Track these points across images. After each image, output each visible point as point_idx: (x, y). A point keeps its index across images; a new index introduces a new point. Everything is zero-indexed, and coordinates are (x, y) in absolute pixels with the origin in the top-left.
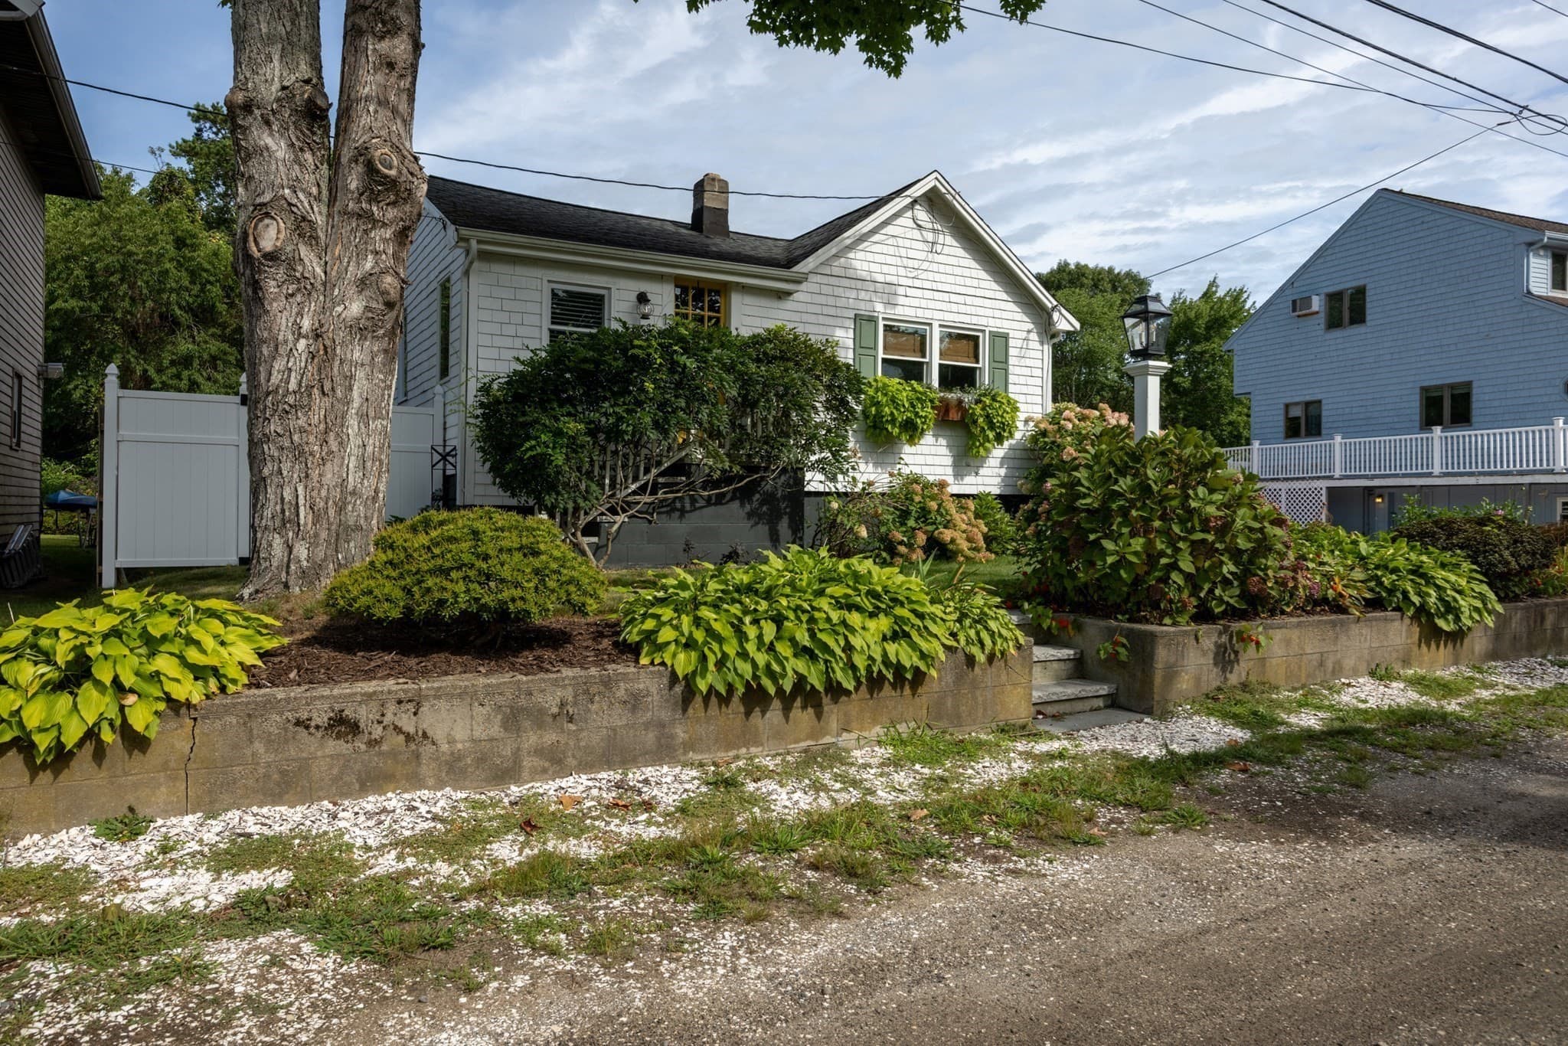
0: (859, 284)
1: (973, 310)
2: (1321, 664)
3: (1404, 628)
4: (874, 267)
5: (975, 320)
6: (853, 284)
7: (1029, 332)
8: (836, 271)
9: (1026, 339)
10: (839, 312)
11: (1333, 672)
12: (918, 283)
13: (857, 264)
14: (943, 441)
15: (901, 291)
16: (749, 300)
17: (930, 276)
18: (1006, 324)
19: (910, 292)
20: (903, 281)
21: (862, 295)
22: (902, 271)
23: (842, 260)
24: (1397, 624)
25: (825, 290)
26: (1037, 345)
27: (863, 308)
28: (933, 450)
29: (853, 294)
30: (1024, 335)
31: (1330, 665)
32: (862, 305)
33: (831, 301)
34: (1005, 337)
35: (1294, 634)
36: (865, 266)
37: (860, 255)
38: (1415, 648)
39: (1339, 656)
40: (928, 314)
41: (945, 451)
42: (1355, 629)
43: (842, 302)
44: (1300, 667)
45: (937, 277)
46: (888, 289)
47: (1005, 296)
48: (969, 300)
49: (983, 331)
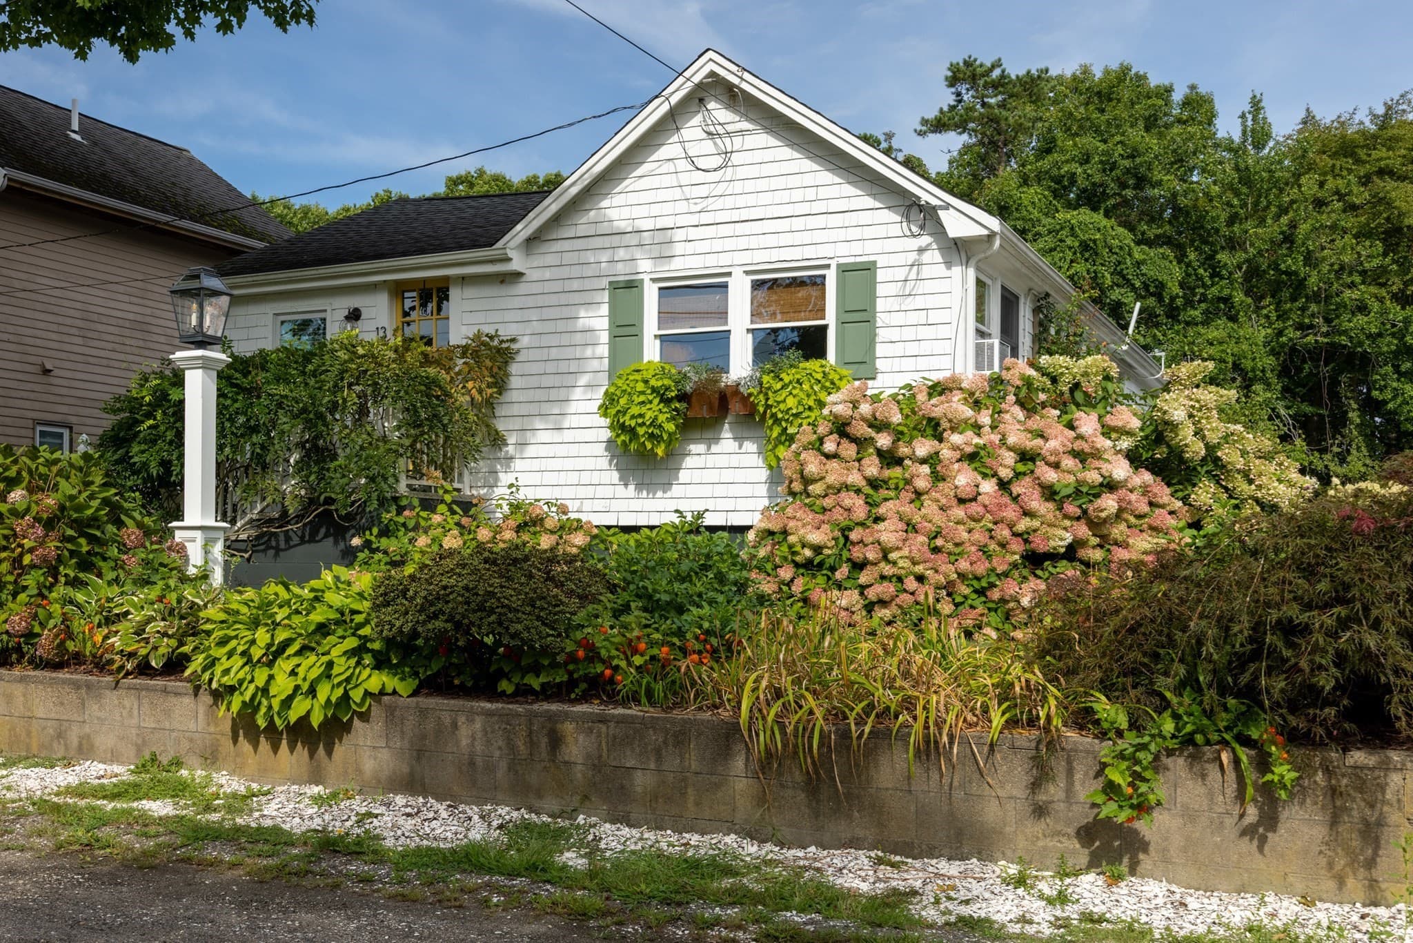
0: (615, 240)
1: (806, 238)
2: (60, 735)
3: (202, 710)
4: (637, 212)
5: (809, 252)
6: (606, 241)
7: (921, 250)
8: (581, 230)
9: (917, 264)
10: (588, 284)
11: (80, 748)
12: (706, 218)
13: (613, 214)
14: (750, 446)
15: (679, 235)
16: (470, 292)
17: (729, 202)
18: (871, 247)
19: (693, 233)
20: (681, 221)
21: (621, 254)
22: (682, 207)
23: (592, 213)
24: (188, 701)
25: (568, 258)
26: (941, 270)
27: (622, 272)
28: (735, 460)
29: (605, 257)
30: (914, 256)
31: (73, 738)
32: (620, 268)
33: (576, 271)
34: (869, 269)
35: (18, 689)
36: (626, 213)
37: (617, 200)
38: (227, 742)
39: (87, 729)
40: (725, 260)
41: (756, 460)
42: (111, 697)
43: (588, 271)
44: (29, 734)
45: (741, 200)
46: (659, 237)
47: (869, 202)
48: (798, 223)
49: (828, 266)
